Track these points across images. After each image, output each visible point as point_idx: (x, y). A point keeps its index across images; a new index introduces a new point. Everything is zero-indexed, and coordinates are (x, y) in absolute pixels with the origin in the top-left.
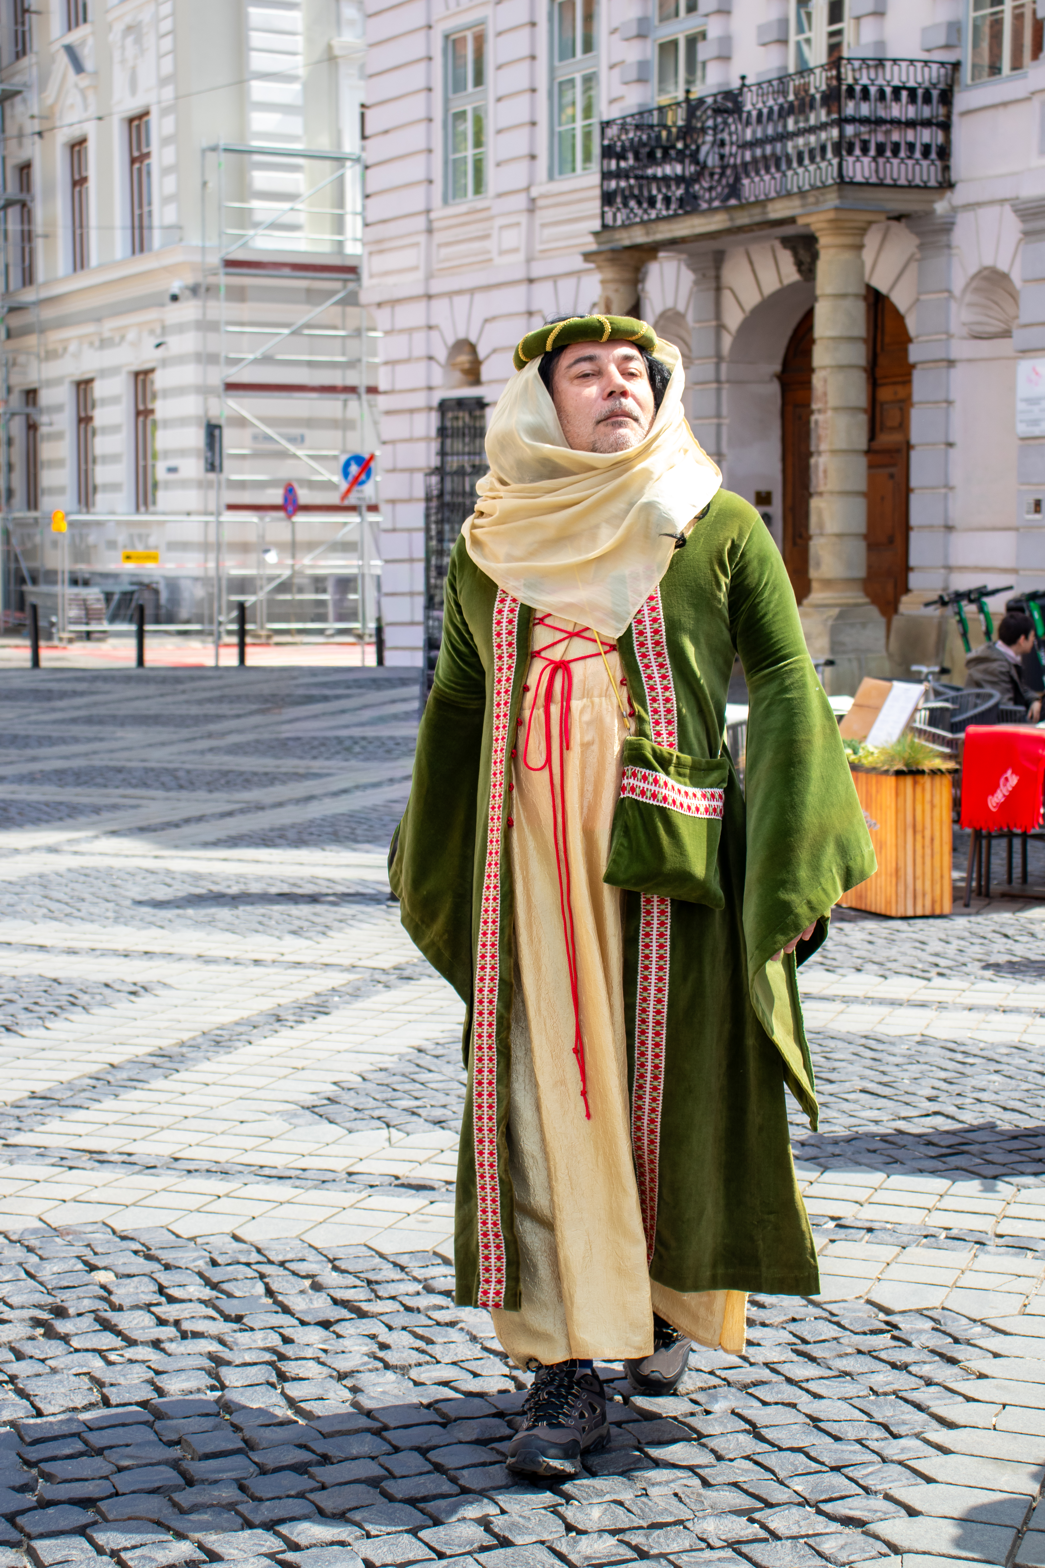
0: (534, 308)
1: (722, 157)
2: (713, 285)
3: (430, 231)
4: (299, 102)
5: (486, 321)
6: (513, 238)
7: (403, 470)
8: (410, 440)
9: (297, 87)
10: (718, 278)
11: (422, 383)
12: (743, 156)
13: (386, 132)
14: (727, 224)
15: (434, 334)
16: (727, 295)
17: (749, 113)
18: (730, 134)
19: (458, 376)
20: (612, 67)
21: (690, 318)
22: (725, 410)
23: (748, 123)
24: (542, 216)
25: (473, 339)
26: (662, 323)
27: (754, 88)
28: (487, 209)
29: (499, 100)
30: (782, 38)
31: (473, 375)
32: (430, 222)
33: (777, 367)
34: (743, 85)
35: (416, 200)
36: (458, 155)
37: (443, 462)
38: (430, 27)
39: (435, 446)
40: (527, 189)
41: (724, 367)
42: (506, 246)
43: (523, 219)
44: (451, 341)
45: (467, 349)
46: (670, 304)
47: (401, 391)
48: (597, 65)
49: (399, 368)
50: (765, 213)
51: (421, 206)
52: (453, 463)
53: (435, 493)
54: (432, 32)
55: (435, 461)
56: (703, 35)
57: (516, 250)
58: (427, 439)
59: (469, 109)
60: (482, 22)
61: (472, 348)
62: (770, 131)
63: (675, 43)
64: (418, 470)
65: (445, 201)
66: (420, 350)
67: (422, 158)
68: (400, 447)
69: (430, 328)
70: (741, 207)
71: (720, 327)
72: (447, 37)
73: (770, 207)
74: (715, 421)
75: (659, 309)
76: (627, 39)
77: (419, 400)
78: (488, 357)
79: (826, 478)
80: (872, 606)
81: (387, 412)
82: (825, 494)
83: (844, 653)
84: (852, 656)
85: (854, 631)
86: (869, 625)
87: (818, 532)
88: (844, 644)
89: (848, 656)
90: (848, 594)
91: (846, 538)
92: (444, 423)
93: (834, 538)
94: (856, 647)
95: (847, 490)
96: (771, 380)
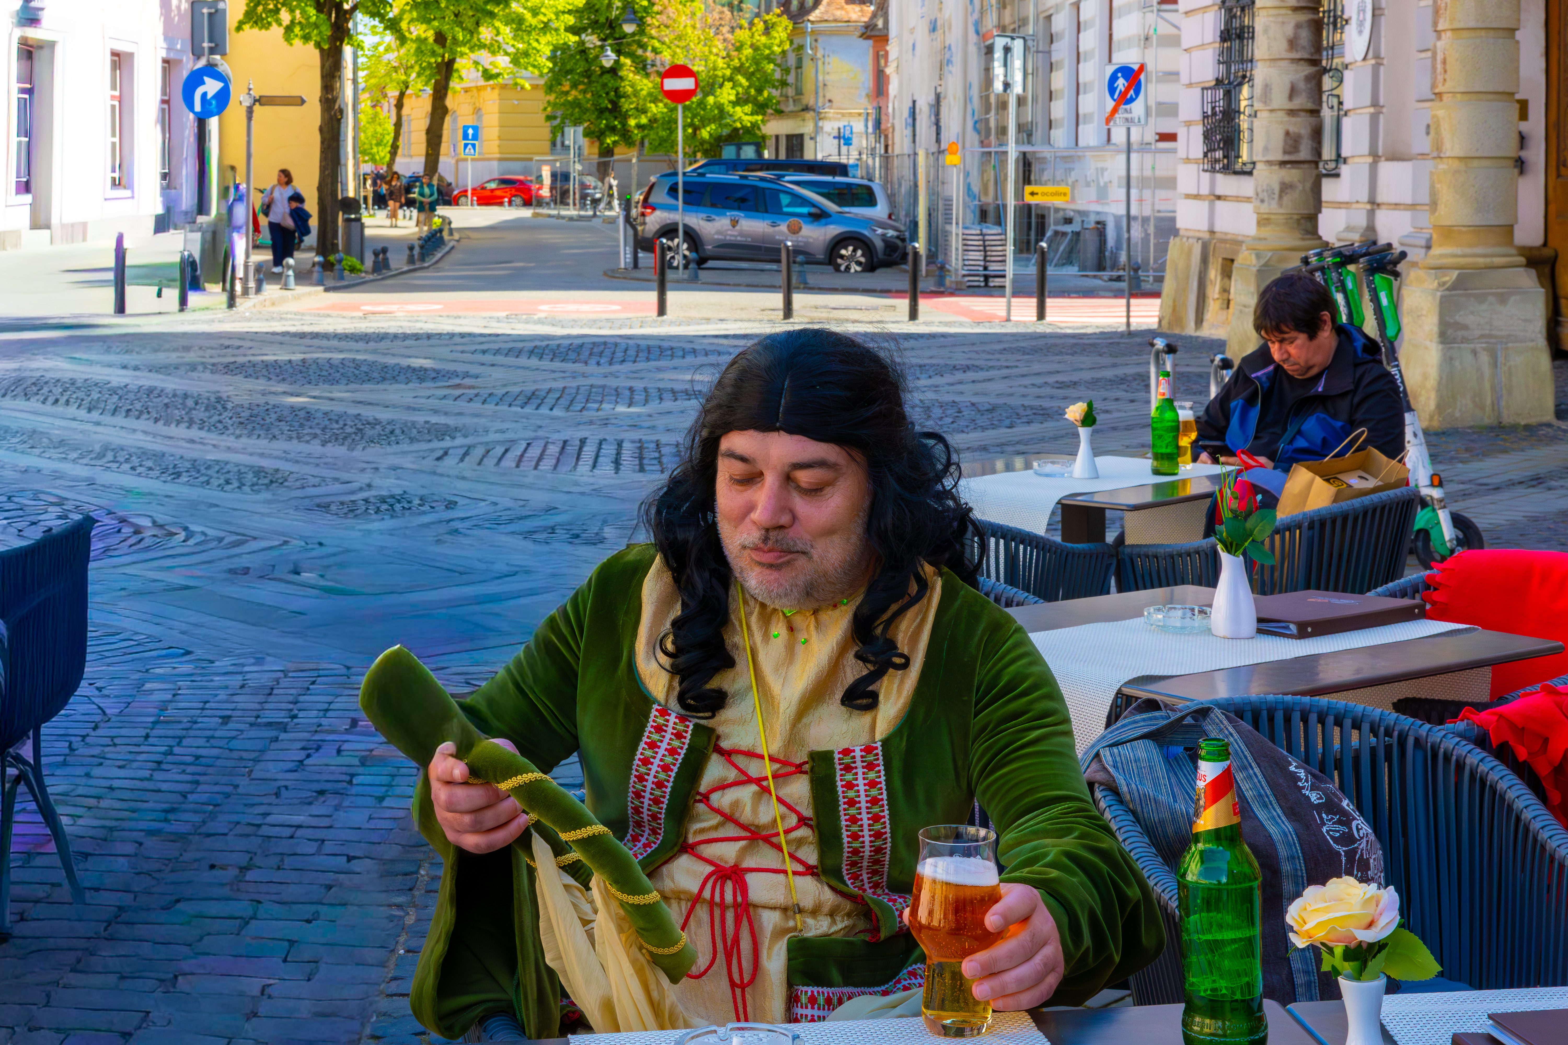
55: (1217, 72)
79: (1445, 71)
80: (1522, 269)
81: (1186, 13)
82: (1445, 97)
83: (1465, 340)
84: (1478, 346)
85: (1484, 307)
86: (1513, 298)
87: (1435, 154)
88: (1465, 327)
89: (1472, 346)
90: (1479, 250)
91: (1475, 163)
92: (1226, 24)
93: (1456, 164)
94: (1487, 332)
95: (1477, 90)
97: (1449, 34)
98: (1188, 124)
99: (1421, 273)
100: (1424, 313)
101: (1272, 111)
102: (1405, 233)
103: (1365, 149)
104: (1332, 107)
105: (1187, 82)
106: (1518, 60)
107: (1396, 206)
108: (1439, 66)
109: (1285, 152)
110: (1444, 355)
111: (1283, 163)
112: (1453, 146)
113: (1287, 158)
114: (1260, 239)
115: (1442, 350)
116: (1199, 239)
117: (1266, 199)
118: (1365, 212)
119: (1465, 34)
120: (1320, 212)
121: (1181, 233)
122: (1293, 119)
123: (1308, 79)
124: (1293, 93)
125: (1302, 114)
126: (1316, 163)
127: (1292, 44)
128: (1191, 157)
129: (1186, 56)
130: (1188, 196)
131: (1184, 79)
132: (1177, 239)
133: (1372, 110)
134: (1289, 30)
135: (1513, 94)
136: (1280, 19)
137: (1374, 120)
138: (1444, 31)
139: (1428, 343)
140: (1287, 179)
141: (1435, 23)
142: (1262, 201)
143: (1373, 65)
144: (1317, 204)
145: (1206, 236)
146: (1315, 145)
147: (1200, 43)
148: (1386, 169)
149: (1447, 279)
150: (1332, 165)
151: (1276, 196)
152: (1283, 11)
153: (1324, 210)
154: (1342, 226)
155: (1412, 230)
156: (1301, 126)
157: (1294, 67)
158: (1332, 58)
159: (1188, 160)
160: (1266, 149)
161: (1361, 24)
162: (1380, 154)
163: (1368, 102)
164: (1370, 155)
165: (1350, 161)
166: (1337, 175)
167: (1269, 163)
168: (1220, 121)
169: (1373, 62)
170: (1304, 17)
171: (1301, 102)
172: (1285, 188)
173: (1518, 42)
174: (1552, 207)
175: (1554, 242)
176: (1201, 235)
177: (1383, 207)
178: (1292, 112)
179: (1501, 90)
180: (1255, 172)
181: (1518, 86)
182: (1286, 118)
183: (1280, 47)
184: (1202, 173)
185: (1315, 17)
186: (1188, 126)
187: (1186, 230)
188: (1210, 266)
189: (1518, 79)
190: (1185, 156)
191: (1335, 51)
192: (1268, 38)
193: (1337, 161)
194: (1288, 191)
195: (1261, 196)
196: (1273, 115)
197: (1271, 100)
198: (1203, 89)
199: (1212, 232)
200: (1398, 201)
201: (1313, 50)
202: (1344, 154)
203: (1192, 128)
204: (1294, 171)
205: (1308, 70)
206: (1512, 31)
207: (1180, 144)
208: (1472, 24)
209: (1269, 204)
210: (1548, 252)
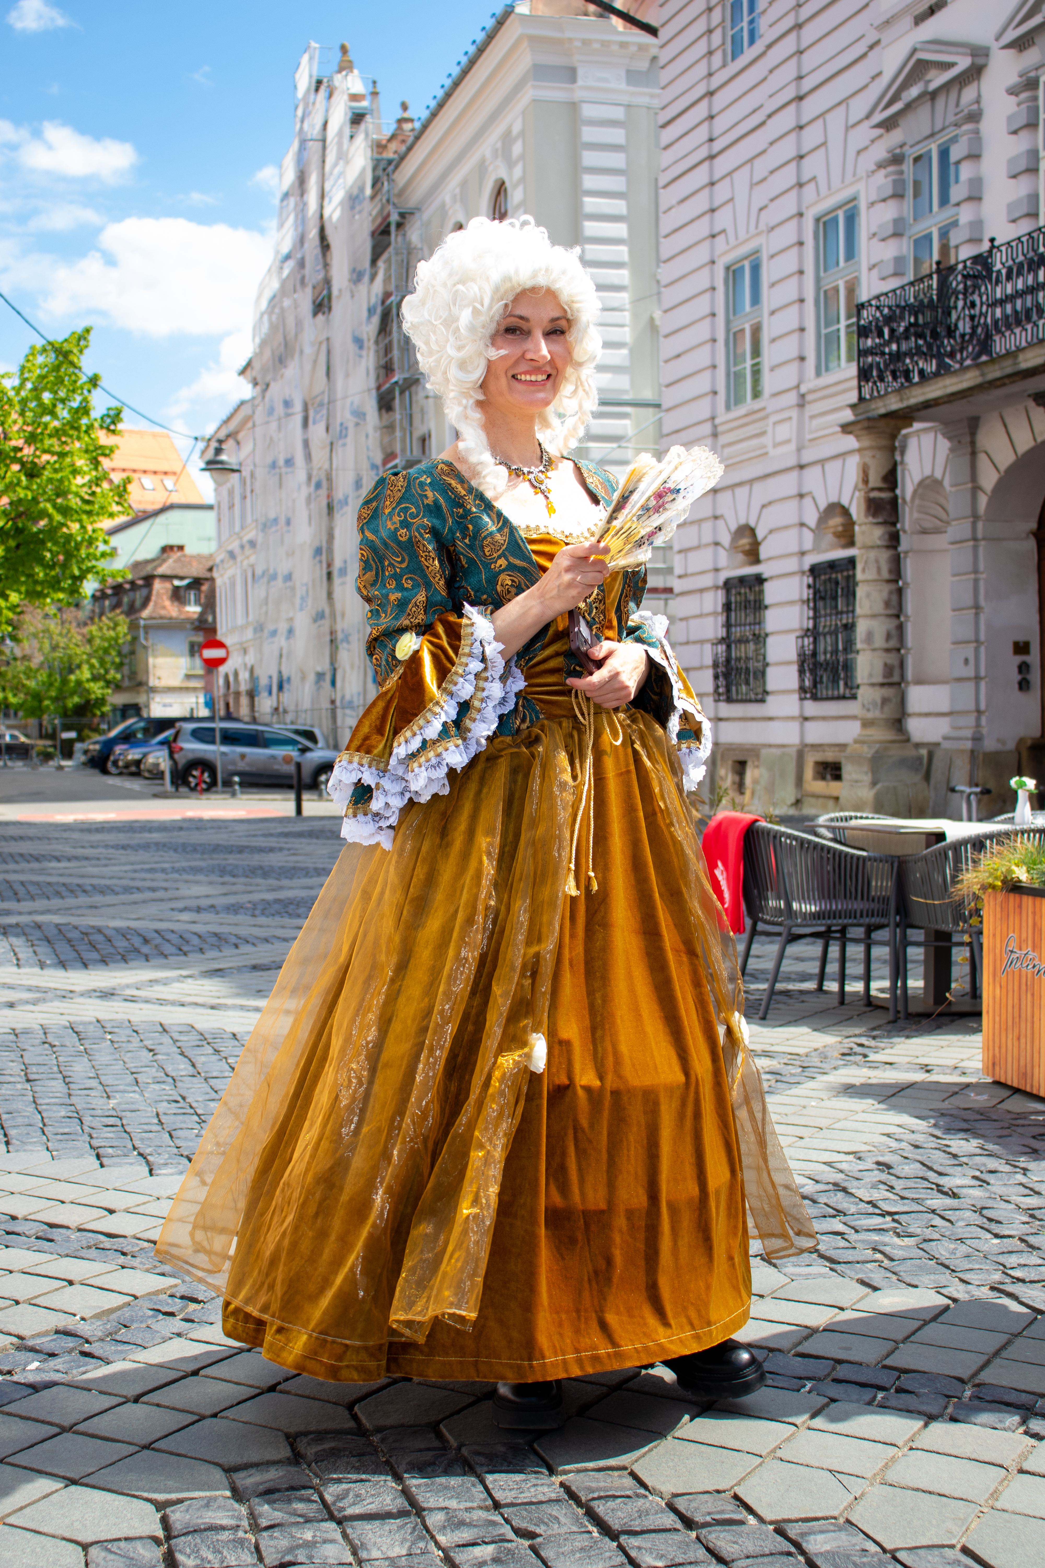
0: (805, 490)
1: (972, 318)
2: (969, 450)
3: (715, 435)
4: (627, 363)
5: (764, 506)
6: (785, 431)
7: (695, 642)
8: (701, 616)
9: (625, 352)
10: (973, 443)
11: (710, 566)
12: (993, 314)
13: (678, 356)
14: (979, 380)
15: (720, 523)
16: (982, 459)
17: (999, 272)
18: (980, 296)
19: (741, 557)
20: (871, 268)
21: (946, 483)
22: (982, 566)
23: (998, 281)
24: (811, 409)
25: (752, 524)
26: (920, 491)
27: (1003, 249)
28: (764, 409)
29: (773, 313)
30: (1033, 211)
31: (753, 555)
32: (715, 427)
33: (1034, 525)
34: (993, 247)
35: (703, 409)
36: (738, 368)
37: (728, 632)
38: (713, 262)
39: (721, 619)
40: (798, 387)
41: (980, 525)
42: (779, 438)
43: (794, 413)
44: (733, 527)
45: (748, 533)
46: (927, 472)
47: (693, 575)
48: (859, 270)
49: (691, 555)
50: (1015, 364)
51: (707, 414)
52: (737, 632)
53: (722, 660)
54: (716, 266)
55: (721, 633)
56: (955, 224)
57: (788, 441)
58: (715, 614)
59: (747, 327)
60: (757, 251)
61: (752, 531)
62: (1020, 285)
63: (928, 237)
64: (707, 641)
65: (728, 408)
66: (707, 538)
67: (708, 374)
68: (693, 623)
69: (716, 518)
70: (992, 361)
71: (976, 488)
72: (727, 269)
73: (1021, 357)
74: (972, 576)
75: (917, 478)
76: (883, 240)
77: (707, 580)
78: (765, 538)
96: (1027, 537)
101: (873, 649)
109: (885, 677)
111: (882, 685)
113: (885, 681)
117: (871, 708)
120: (907, 719)
122: (886, 655)
123: (893, 628)
124: (885, 637)
125: (891, 651)
126: (900, 685)
127: (885, 604)
134: (885, 595)
136: (878, 588)
140: (885, 695)
142: (868, 710)
145: (800, 748)
146: (901, 672)
151: (879, 707)
152: (880, 583)
153: (910, 718)
156: (891, 659)
157: (886, 620)
160: (871, 675)
167: (873, 685)
170: (892, 586)
171: (893, 643)
172: (885, 701)
178: (887, 650)
182: (884, 654)
183: (879, 607)
185: (897, 586)
192: (870, 601)
194: (887, 703)
195: (867, 706)
196: (873, 652)
197: (870, 642)
199: (803, 745)
201: (896, 609)
204: (889, 690)
205: (893, 622)
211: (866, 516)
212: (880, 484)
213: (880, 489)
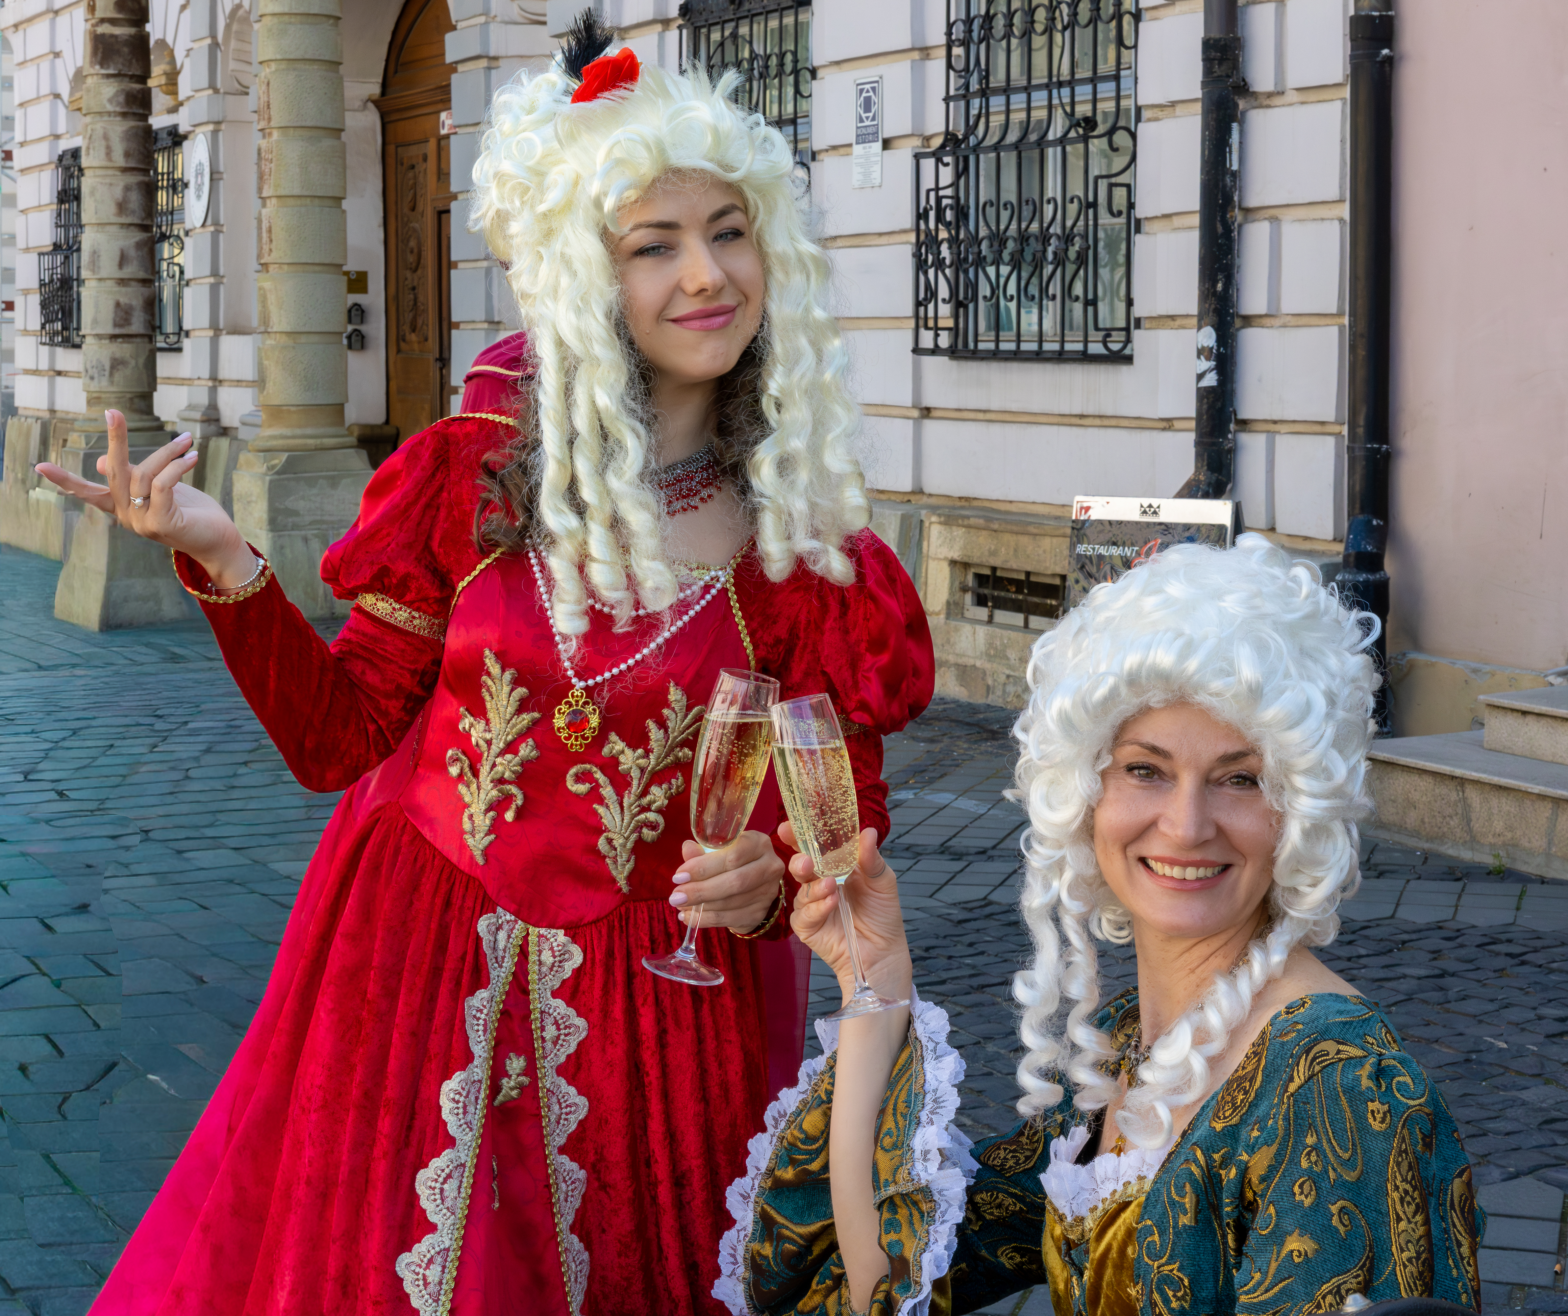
33: (376, 87)
58: (51, 206)
79: (271, 241)
80: (352, 450)
81: (22, 171)
82: (271, 268)
83: (295, 527)
84: (309, 533)
85: (315, 491)
86: (344, 481)
87: (262, 329)
88: (295, 513)
89: (303, 533)
90: (309, 431)
91: (303, 339)
92: (64, 184)
93: (284, 339)
94: (319, 518)
95: (303, 260)
96: (365, 107)
97: (274, 201)
98: (26, 292)
99: (250, 456)
100: (254, 499)
101: (100, 280)
102: (247, 412)
103: (206, 323)
104: (174, 276)
105: (24, 246)
106: (345, 231)
107: (238, 383)
108: (265, 235)
109: (116, 325)
110: (275, 543)
111: (113, 337)
112: (280, 321)
113: (117, 331)
114: (91, 420)
115: (273, 537)
116: (38, 419)
117: (96, 375)
118: (206, 390)
119: (291, 201)
120: (155, 390)
121: (20, 412)
122: (124, 289)
123: (139, 245)
124: (123, 260)
125: (133, 283)
126: (150, 338)
127: (122, 207)
128: (29, 328)
129: (23, 217)
130: (27, 372)
131: (21, 243)
132: (15, 419)
133: (212, 280)
134: (118, 192)
135: (342, 265)
136: (108, 181)
137: (214, 289)
138: (269, 197)
139: (258, 531)
140: (118, 355)
141: (260, 190)
142: (92, 378)
143: (212, 233)
144: (151, 380)
145: (46, 415)
146: (148, 317)
147: (36, 204)
148: (228, 342)
149: (276, 461)
150: (173, 339)
151: (107, 373)
152: (110, 172)
153: (159, 387)
154: (184, 404)
155: (254, 408)
156: (133, 296)
157: (123, 232)
158: (172, 224)
159: (26, 332)
160: (95, 322)
161: (199, 188)
162: (221, 326)
163: (208, 273)
164: (211, 328)
165: (192, 334)
166: (179, 350)
167: (99, 337)
168: (58, 289)
169: (212, 229)
170: (133, 179)
171: (133, 270)
172: (116, 364)
173: (344, 212)
174: (393, 384)
175: (396, 421)
176: (41, 414)
177: (226, 384)
178: (122, 282)
179: (327, 261)
180: (84, 346)
181: (345, 257)
182: (117, 289)
183: (109, 211)
184: (41, 347)
185: (146, 179)
186: (26, 295)
187: (25, 408)
188: (51, 448)
189: (345, 250)
190: (22, 328)
191: (175, 217)
192: (95, 201)
193: (179, 334)
194: (120, 367)
195: (90, 372)
196: (103, 284)
197: (99, 268)
198: (40, 254)
199: (52, 411)
200: (240, 378)
201: (143, 215)
202: (186, 327)
203: (29, 297)
204: (125, 345)
205: (139, 236)
206: (338, 200)
207: (17, 314)
208: (297, 191)
209: (99, 382)
210: (389, 430)
211: (92, 64)
212: (112, 14)
213: (112, 22)
